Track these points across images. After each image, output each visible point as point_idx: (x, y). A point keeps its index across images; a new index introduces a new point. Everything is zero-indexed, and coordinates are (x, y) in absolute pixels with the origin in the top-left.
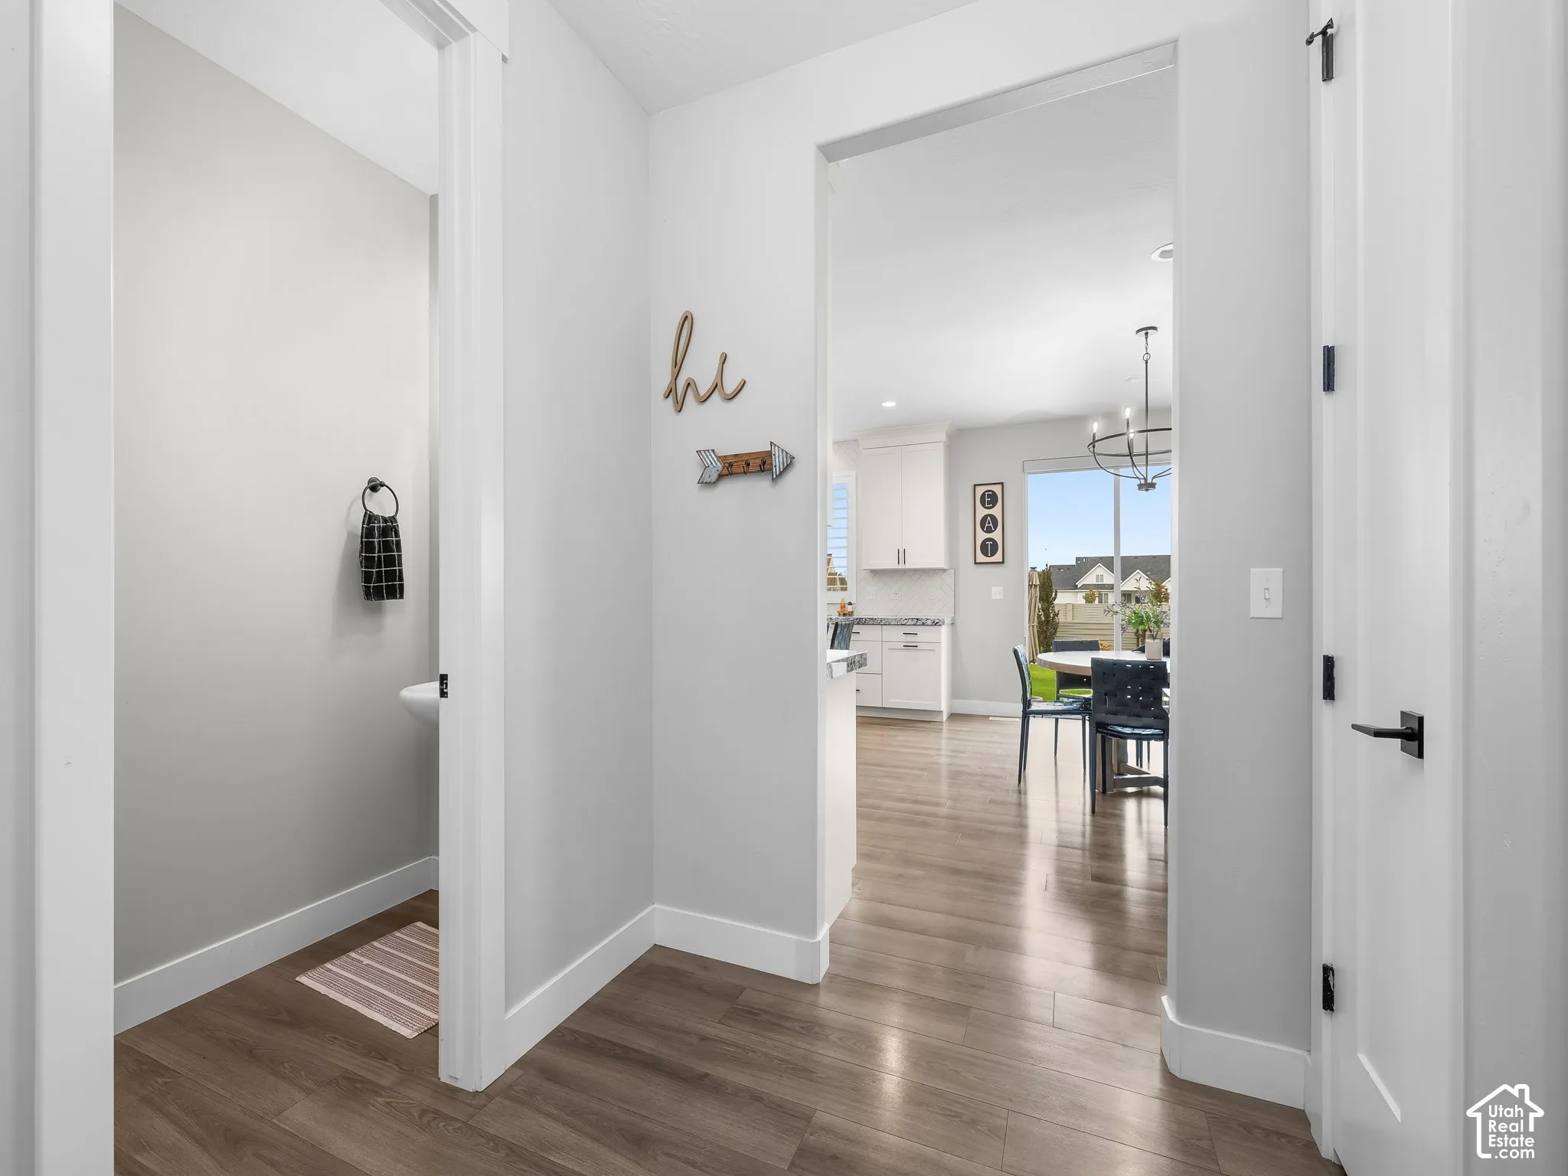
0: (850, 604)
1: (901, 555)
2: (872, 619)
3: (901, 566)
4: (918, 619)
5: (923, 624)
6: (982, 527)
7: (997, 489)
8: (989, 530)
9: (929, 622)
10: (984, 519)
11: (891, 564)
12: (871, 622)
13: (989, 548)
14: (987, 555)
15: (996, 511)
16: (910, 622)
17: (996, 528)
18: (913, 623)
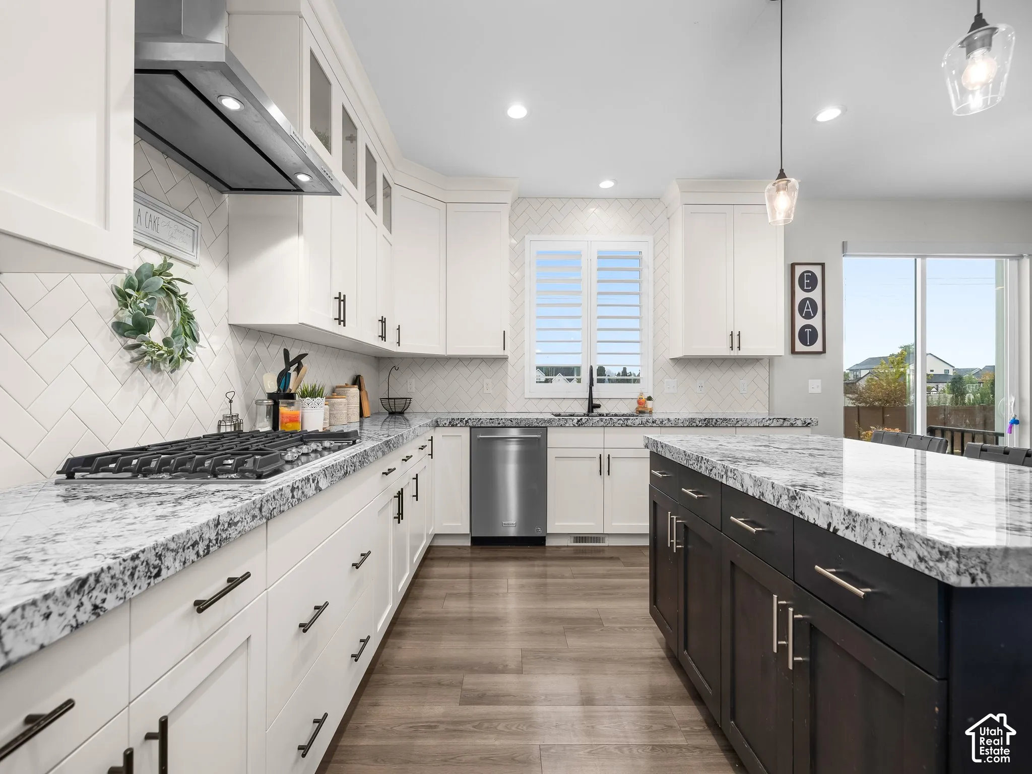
0: (650, 399)
1: (735, 339)
2: (725, 420)
3: (735, 353)
4: (784, 419)
5: (792, 426)
6: (801, 312)
7: (817, 271)
8: (808, 316)
9: (799, 423)
10: (803, 302)
11: (723, 350)
12: (724, 424)
13: (808, 336)
14: (806, 345)
15: (816, 295)
16: (775, 423)
17: (815, 313)
18: (778, 424)
